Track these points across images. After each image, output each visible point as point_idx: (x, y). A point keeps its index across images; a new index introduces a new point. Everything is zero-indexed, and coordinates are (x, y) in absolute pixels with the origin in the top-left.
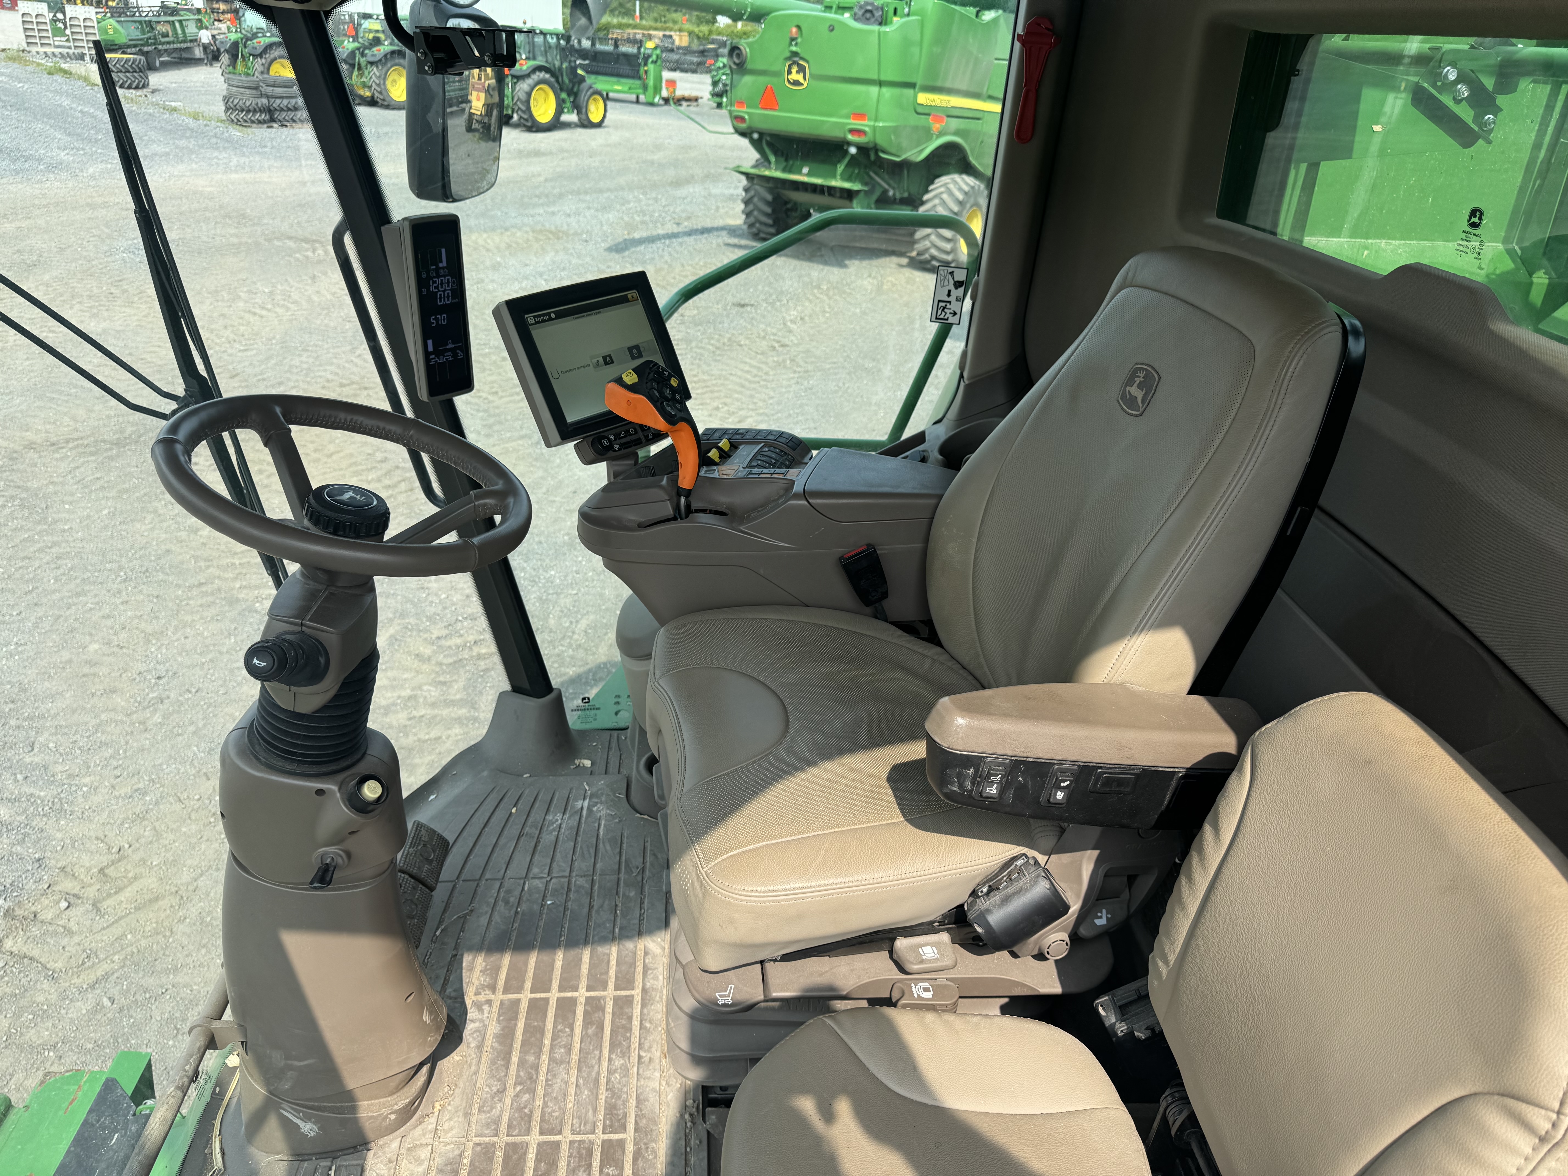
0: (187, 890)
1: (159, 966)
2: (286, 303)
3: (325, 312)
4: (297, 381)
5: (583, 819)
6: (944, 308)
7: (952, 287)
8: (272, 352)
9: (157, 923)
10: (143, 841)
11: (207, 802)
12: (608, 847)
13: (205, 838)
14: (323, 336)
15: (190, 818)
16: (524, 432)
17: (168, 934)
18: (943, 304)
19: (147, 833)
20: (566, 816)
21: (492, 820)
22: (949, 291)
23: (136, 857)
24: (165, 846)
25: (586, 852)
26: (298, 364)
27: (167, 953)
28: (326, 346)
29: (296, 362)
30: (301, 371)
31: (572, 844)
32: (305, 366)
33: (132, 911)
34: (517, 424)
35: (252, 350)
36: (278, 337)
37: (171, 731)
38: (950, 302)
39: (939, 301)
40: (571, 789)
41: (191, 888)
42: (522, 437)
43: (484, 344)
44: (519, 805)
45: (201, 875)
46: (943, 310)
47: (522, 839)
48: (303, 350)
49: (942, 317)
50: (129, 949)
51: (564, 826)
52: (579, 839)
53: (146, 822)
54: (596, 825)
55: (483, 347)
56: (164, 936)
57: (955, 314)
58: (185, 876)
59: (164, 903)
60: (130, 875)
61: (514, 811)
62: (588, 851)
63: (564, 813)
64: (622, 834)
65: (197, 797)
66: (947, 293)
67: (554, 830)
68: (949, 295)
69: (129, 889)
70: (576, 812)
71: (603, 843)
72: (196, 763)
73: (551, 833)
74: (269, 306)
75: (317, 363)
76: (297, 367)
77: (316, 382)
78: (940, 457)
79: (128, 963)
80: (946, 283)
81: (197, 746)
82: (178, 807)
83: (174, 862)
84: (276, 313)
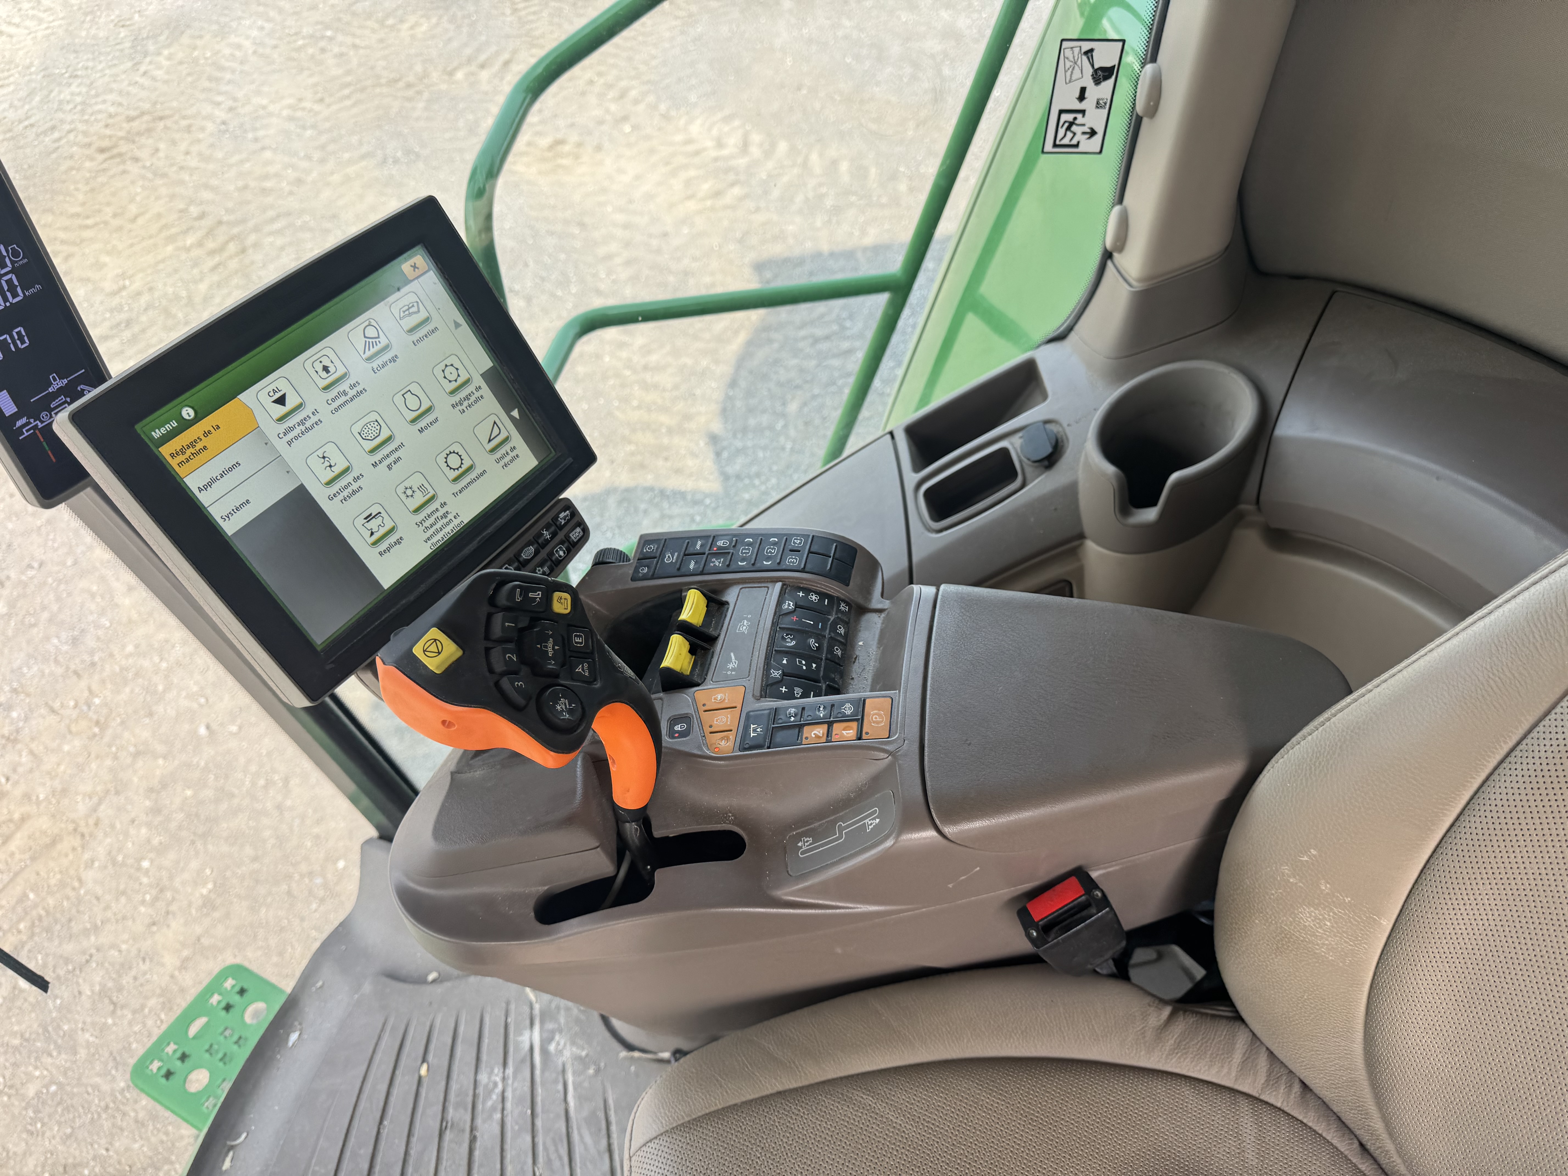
0: (87, 825)
1: (76, 927)
2: (35, 12)
3: (88, 18)
4: (72, 122)
5: (538, 1072)
6: (1071, 124)
7: (1088, 82)
8: (33, 85)
9: (61, 872)
10: (20, 770)
11: (85, 708)
12: (588, 1139)
13: (93, 756)
14: (93, 53)
15: (70, 732)
16: (364, 149)
17: (76, 884)
18: (1069, 117)
19: (24, 760)
20: (510, 1071)
21: (392, 1099)
22: (1083, 90)
23: (18, 792)
24: (49, 773)
25: (553, 1156)
26: (68, 98)
27: (82, 909)
28: (100, 67)
29: (65, 95)
30: (75, 107)
31: (528, 1138)
32: (79, 99)
33: (28, 862)
34: (355, 139)
35: (8, 85)
36: (36, 62)
37: (22, 622)
38: (1083, 112)
39: (1061, 112)
40: (508, 1003)
41: (91, 821)
42: (363, 157)
43: (296, 34)
44: (430, 1057)
45: (99, 803)
46: (1068, 129)
47: (448, 1136)
48: (70, 77)
49: (1066, 141)
50: (34, 913)
51: (509, 1094)
52: (539, 1123)
53: (19, 746)
54: (560, 1087)
55: (294, 38)
56: (74, 889)
57: (1093, 133)
58: (82, 808)
59: (64, 846)
60: (16, 816)
61: (423, 1071)
62: (557, 1151)
63: (505, 1064)
64: (605, 1101)
65: (72, 703)
66: (1077, 94)
67: (493, 1109)
68: (1082, 97)
69: (18, 835)
70: (523, 1061)
71: (579, 1129)
72: (60, 658)
73: (490, 1117)
74: (17, 20)
75: (93, 92)
76: (68, 102)
77: (96, 120)
78: (1110, 469)
79: (37, 930)
80: (1077, 73)
81: (58, 637)
82: (52, 719)
83: (64, 791)
84: (26, 28)
